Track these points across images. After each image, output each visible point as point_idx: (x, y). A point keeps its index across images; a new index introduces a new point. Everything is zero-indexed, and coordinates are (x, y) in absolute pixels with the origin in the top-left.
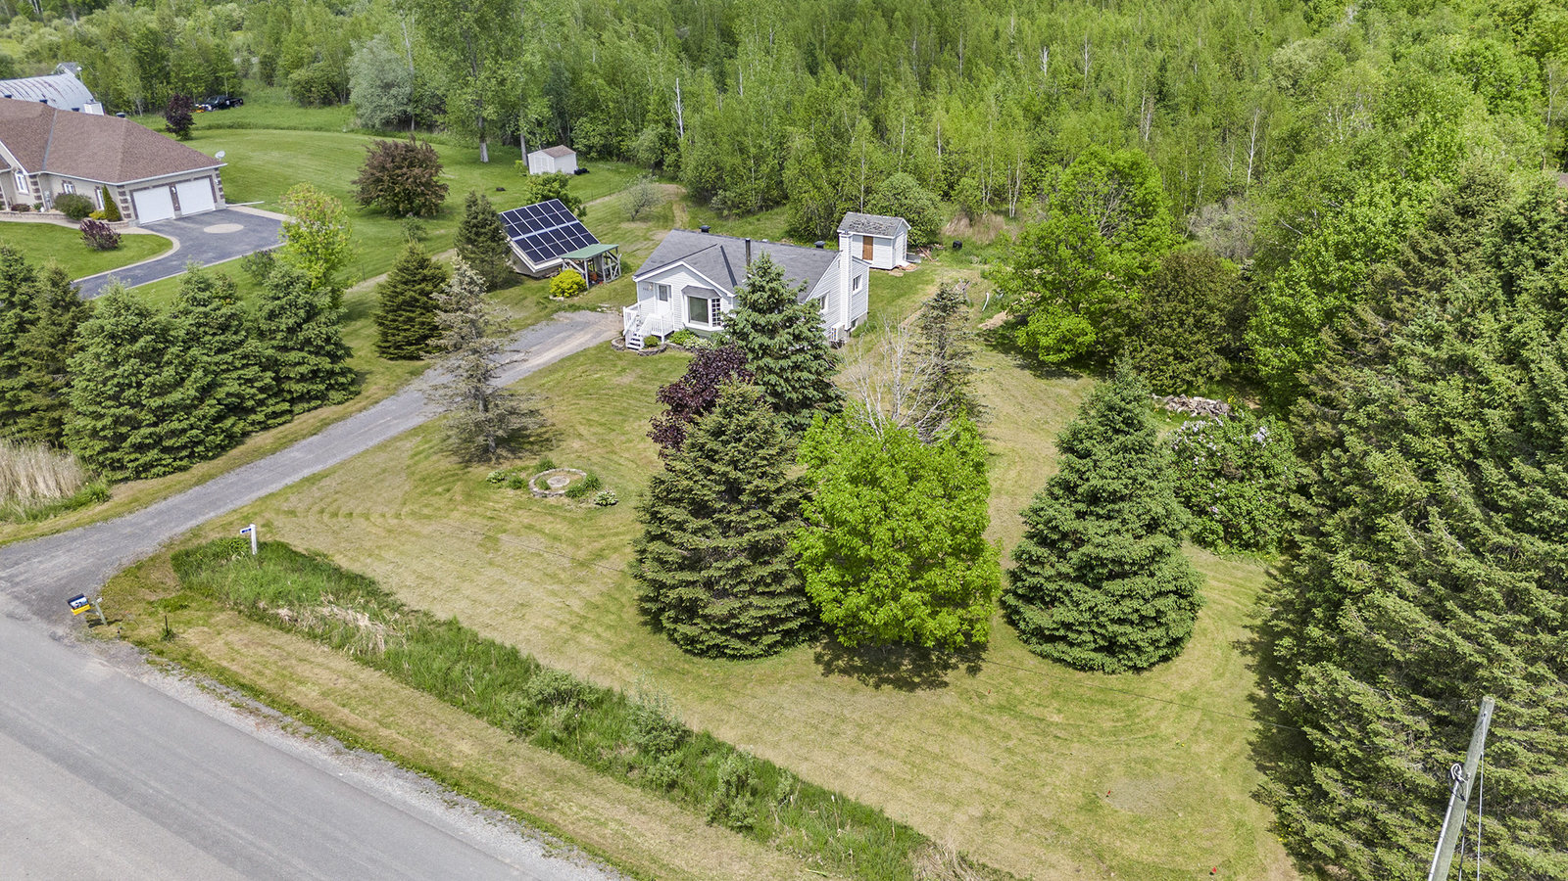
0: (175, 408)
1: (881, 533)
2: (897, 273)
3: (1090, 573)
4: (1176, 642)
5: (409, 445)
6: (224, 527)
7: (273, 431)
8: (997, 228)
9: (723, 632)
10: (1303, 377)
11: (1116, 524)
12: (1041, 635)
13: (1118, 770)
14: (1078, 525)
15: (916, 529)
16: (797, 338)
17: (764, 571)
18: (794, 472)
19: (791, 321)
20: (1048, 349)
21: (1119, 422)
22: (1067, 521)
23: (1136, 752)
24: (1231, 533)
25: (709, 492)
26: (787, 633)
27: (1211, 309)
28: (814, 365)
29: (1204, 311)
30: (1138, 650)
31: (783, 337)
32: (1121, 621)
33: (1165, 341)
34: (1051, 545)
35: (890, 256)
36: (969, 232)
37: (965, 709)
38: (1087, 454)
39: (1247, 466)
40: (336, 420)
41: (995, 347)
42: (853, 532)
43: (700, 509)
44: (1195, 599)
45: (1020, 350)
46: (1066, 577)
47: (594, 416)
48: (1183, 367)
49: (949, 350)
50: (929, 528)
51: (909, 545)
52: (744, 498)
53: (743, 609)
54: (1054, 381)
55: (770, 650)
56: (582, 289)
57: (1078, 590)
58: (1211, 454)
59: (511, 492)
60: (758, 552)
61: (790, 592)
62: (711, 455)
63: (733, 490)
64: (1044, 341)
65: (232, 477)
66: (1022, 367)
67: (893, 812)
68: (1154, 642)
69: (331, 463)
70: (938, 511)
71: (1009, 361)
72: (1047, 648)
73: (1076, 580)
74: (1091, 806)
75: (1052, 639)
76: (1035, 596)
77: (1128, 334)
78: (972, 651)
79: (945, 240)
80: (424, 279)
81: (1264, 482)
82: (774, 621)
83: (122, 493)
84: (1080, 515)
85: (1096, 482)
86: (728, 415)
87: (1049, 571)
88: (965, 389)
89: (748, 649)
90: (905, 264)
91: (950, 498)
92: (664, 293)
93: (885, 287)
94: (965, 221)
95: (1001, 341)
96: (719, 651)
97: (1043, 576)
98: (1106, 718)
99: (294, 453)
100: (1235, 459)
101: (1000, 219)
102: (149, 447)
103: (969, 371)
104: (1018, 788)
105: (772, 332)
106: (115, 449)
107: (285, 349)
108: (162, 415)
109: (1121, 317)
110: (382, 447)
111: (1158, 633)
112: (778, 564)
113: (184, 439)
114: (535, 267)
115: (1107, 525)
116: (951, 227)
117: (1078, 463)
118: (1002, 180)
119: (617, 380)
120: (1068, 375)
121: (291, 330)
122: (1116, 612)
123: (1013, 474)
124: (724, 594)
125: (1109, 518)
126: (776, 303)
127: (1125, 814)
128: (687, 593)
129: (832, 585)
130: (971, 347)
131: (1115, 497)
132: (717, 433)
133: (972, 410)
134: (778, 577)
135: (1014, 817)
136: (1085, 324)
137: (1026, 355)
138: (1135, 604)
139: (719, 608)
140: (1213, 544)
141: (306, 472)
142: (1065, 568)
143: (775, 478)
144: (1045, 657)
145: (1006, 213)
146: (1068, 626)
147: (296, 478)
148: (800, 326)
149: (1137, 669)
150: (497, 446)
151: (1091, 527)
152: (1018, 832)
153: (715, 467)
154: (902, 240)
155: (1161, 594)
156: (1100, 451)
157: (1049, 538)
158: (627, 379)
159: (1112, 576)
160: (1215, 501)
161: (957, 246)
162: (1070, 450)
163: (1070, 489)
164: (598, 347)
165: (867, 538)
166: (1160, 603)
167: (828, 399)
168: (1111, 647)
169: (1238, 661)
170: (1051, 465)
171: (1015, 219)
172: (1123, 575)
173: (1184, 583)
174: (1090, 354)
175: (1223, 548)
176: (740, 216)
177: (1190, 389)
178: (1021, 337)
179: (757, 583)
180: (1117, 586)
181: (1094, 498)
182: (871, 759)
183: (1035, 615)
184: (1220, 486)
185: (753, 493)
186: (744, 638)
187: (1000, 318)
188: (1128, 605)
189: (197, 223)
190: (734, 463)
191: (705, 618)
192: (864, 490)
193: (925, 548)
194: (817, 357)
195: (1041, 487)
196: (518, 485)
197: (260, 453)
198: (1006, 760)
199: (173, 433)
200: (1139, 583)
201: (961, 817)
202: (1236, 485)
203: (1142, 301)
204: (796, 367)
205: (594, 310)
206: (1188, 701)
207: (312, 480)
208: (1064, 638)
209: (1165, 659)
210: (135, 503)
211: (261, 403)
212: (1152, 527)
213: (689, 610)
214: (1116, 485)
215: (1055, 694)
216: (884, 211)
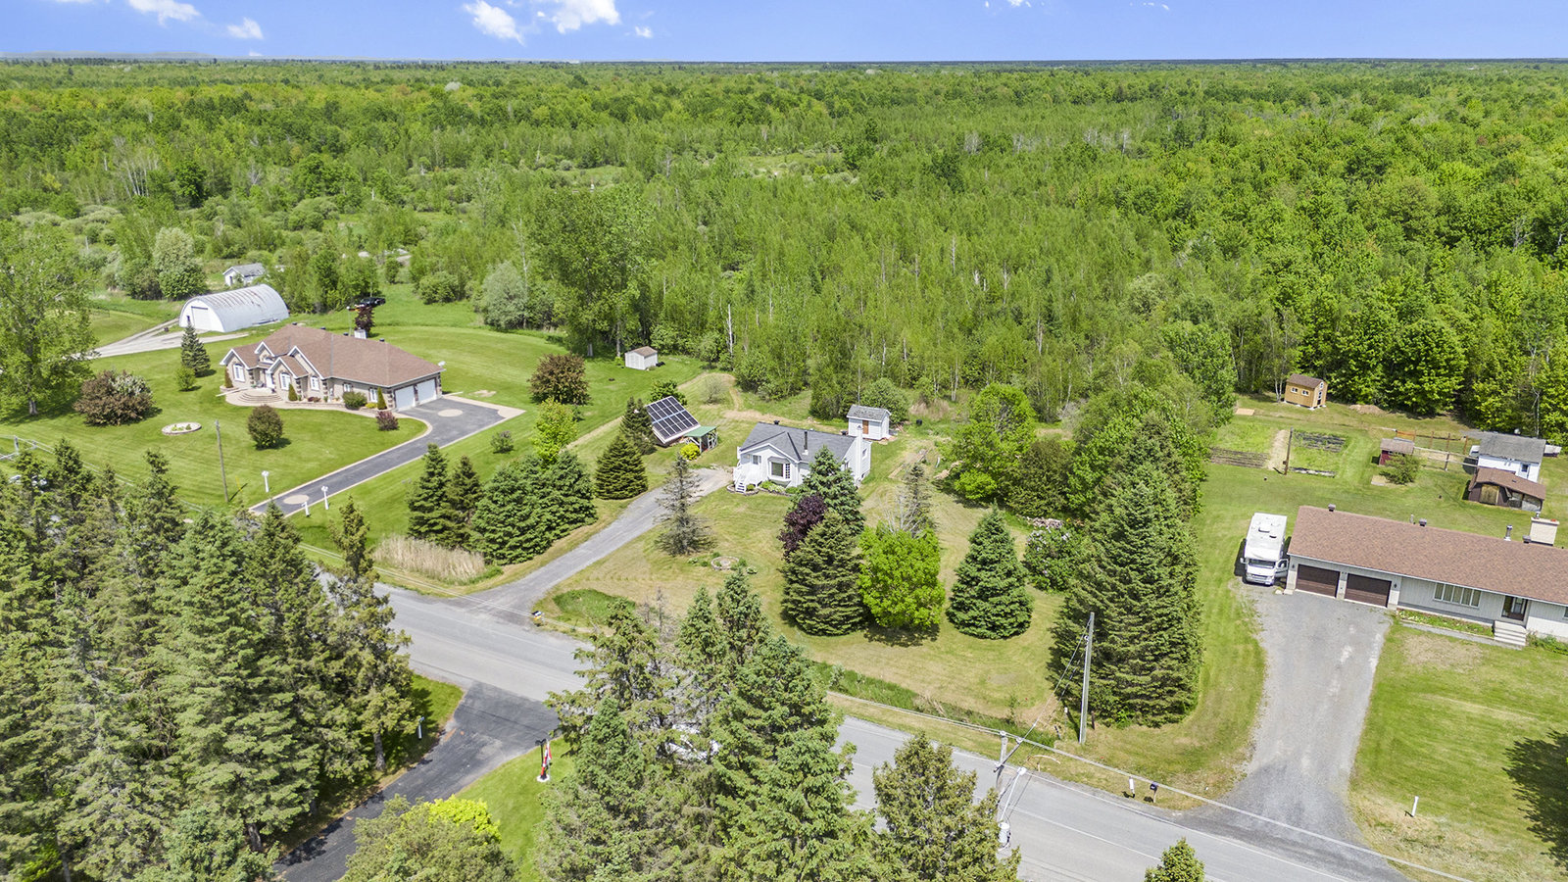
0: (529, 527)
1: (897, 574)
2: (885, 443)
3: (983, 595)
4: (1021, 625)
5: (641, 545)
6: (570, 585)
7: (563, 540)
8: (944, 410)
9: (825, 623)
10: (1087, 509)
11: (993, 573)
12: (964, 624)
13: (993, 672)
14: (977, 574)
15: (911, 572)
16: (842, 488)
17: (845, 595)
18: (855, 552)
19: (839, 480)
20: (971, 492)
21: (993, 529)
22: (974, 573)
23: (1002, 666)
24: (1053, 583)
25: (819, 560)
26: (854, 624)
27: (1055, 472)
28: (851, 502)
29: (1051, 473)
30: (1005, 628)
31: (835, 489)
32: (997, 615)
33: (1033, 489)
34: (967, 583)
35: (880, 432)
36: (926, 412)
37: (932, 653)
38: (981, 543)
39: (1060, 552)
40: (594, 533)
41: (942, 490)
42: (886, 574)
43: (816, 568)
44: (1029, 606)
45: (955, 492)
46: (973, 597)
47: (730, 530)
48: (1043, 502)
49: (919, 495)
50: (916, 571)
51: (909, 579)
52: (835, 563)
53: (835, 612)
54: (975, 510)
55: (846, 633)
56: (698, 454)
57: (979, 602)
58: (1045, 546)
59: (702, 568)
60: (841, 587)
61: (855, 605)
62: (820, 544)
63: (830, 560)
64: (968, 488)
65: (557, 562)
66: (957, 502)
67: (904, 686)
68: (1011, 624)
69: (603, 555)
70: (919, 564)
71: (952, 498)
72: (967, 629)
73: (977, 598)
74: (983, 682)
75: (969, 625)
76: (961, 607)
77: (1014, 485)
78: (933, 630)
79: (911, 418)
80: (626, 454)
81: (1068, 558)
82: (848, 618)
83: (508, 569)
84: (979, 570)
85: (984, 555)
86: (827, 526)
87: (967, 595)
88: (928, 515)
89: (835, 631)
90: (888, 436)
91: (923, 560)
92: (756, 460)
93: (881, 452)
94: (923, 405)
95: (946, 487)
96: (824, 632)
97: (963, 597)
98: (991, 655)
99: (581, 550)
100: (1054, 549)
101: (945, 403)
102: (518, 547)
103: (929, 505)
104: (954, 678)
105: (828, 485)
106: (501, 548)
107: (566, 495)
108: (523, 531)
109: (1008, 477)
110: (626, 546)
111: (1012, 620)
112: (850, 592)
113: (532, 543)
114: (665, 441)
115: (989, 573)
116: (915, 410)
117: (978, 547)
118: (946, 376)
119: (736, 510)
120: (982, 506)
121: (571, 486)
122: (994, 611)
123: (953, 558)
124: (824, 606)
125: (990, 570)
126: (831, 469)
127: (995, 685)
128: (811, 605)
129: (876, 598)
130: (930, 493)
131: (992, 562)
132: (823, 535)
133: (931, 525)
134: (850, 598)
135: (953, 687)
136: (989, 479)
137: (960, 495)
138: (1003, 607)
139: (826, 611)
140: (1046, 589)
141: (594, 560)
142: (973, 593)
143: (848, 554)
144: (965, 633)
145: (949, 398)
146: (975, 618)
147: (590, 562)
148: (844, 483)
149: (1005, 637)
150: (689, 545)
151: (983, 575)
152: (953, 691)
153: (824, 549)
154: (886, 421)
155: (1013, 603)
156: (986, 542)
157: (968, 581)
158: (742, 509)
159: (992, 596)
160: (1046, 568)
161: (919, 423)
162: (975, 542)
163: (974, 559)
164: (719, 491)
165: (891, 577)
166: (1012, 607)
167: (857, 519)
168: (994, 628)
169: (1049, 635)
170: (967, 548)
171: (955, 402)
172: (998, 595)
173: (1023, 599)
174: (994, 494)
175: (1051, 591)
176: (778, 400)
177: (1046, 514)
178: (957, 485)
179: (840, 601)
180: (995, 600)
181: (984, 562)
182: (894, 669)
183: (961, 616)
184: (1048, 561)
185: (839, 561)
186: (835, 626)
187: (945, 473)
188: (999, 608)
189: (432, 409)
190: (831, 547)
191: (817, 617)
192: (890, 556)
193: (915, 580)
194: (852, 498)
195: (962, 558)
196: (705, 564)
197: (561, 552)
198: (948, 669)
199: (528, 540)
200: (1004, 598)
201: (931, 687)
202: (1056, 561)
203: (1020, 468)
204: (842, 504)
205: (708, 467)
206: (1026, 649)
207: (599, 563)
208: (973, 625)
209: (1016, 633)
210: (516, 576)
211: (558, 525)
212: (1009, 574)
213: (810, 613)
214: (993, 556)
215: (970, 647)
216: (873, 403)
